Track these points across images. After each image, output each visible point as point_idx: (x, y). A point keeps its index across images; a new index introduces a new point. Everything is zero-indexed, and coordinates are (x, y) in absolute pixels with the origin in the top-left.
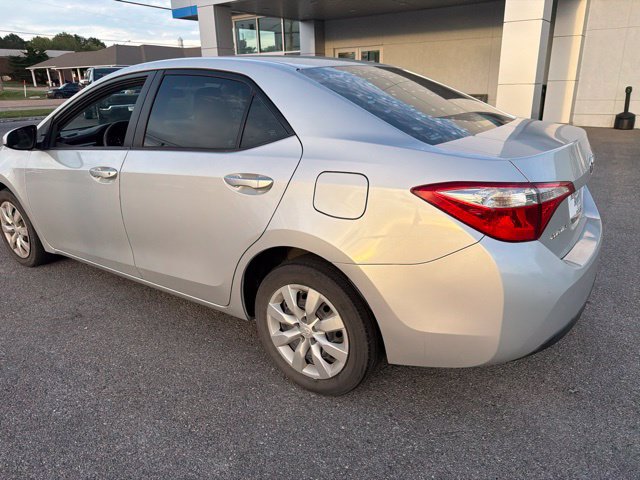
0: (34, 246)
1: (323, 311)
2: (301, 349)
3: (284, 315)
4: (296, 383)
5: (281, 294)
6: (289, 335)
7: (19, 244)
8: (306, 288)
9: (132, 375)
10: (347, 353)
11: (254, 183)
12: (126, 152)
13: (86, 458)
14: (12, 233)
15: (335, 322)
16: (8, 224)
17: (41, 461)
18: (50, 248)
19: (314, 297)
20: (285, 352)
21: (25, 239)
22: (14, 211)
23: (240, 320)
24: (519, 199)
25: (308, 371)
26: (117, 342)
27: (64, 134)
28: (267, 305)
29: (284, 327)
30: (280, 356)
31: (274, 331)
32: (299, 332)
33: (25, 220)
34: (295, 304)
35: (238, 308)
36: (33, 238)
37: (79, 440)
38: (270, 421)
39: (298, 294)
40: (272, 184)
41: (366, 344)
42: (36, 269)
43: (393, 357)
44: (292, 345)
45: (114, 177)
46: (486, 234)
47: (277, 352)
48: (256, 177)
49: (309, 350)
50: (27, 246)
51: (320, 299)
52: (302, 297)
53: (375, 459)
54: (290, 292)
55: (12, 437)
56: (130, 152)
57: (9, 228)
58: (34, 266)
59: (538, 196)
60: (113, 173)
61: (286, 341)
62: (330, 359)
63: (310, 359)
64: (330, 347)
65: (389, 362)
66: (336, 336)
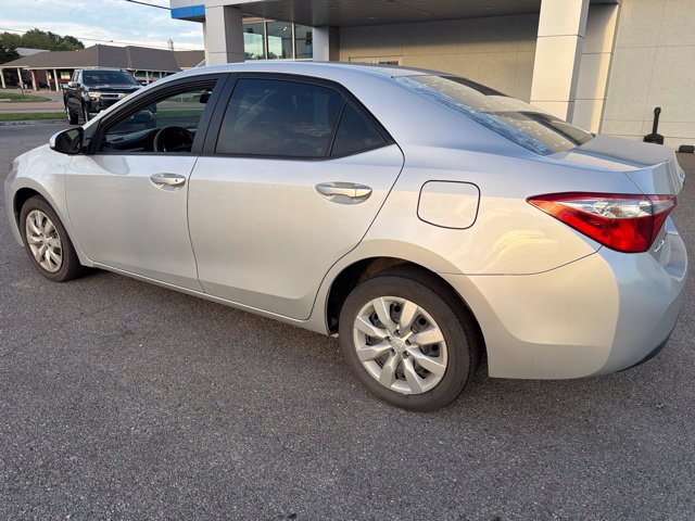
0: (67, 259)
1: (420, 323)
2: (391, 364)
3: (374, 328)
4: (383, 399)
5: (372, 307)
6: (378, 349)
7: (47, 257)
8: (401, 300)
9: (207, 392)
10: (445, 367)
11: (351, 192)
12: (194, 158)
13: (182, 475)
14: (39, 245)
15: (434, 335)
16: (35, 235)
17: (133, 478)
18: (87, 261)
19: (410, 310)
20: (371, 367)
21: (57, 251)
22: (44, 220)
23: (320, 335)
24: (633, 210)
25: (397, 387)
26: (179, 359)
27: (110, 138)
28: (354, 318)
29: (371, 341)
30: (366, 371)
31: (359, 345)
32: (390, 346)
33: (60, 230)
34: (388, 317)
35: (319, 323)
36: (68, 250)
37: (167, 457)
39: (391, 306)
40: (370, 193)
41: (468, 357)
42: (66, 285)
43: (496, 368)
44: (380, 361)
45: (183, 184)
46: (603, 244)
47: (363, 367)
48: (352, 186)
49: (400, 364)
50: (58, 259)
51: (417, 310)
52: (396, 310)
53: (481, 472)
54: (381, 305)
55: (94, 456)
56: (200, 159)
57: (36, 240)
58: (65, 281)
59: (652, 208)
60: (180, 181)
61: (374, 356)
62: (423, 373)
63: (400, 375)
64: (425, 361)
65: (490, 375)
66: (432, 350)
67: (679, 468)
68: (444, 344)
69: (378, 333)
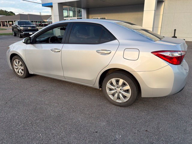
0: (25, 72)
1: (124, 84)
2: (116, 95)
3: (112, 86)
4: (114, 104)
5: (111, 81)
6: (113, 92)
7: (20, 72)
8: (119, 79)
9: (69, 104)
10: (130, 95)
11: (106, 52)
12: (63, 44)
13: (67, 124)
14: (17, 69)
15: (128, 87)
16: (16, 66)
17: (55, 125)
18: (31, 72)
19: (121, 81)
20: (111, 96)
21: (22, 70)
22: (19, 62)
23: (96, 89)
24: (176, 54)
25: (118, 101)
26: (60, 96)
28: (106, 84)
29: (111, 90)
30: (109, 97)
31: (108, 91)
32: (116, 91)
33: (24, 64)
34: (116, 83)
35: (97, 86)
36: (26, 70)
37: (62, 120)
38: (111, 113)
39: (116, 81)
40: (110, 53)
41: (136, 92)
42: (25, 79)
43: (144, 95)
44: (113, 95)
45: (60, 51)
46: (170, 63)
47: (109, 96)
48: (106, 50)
49: (118, 95)
50: (23, 72)
51: (123, 81)
52: (117, 81)
54: (114, 80)
55: (43, 120)
56: (64, 45)
57: (16, 67)
58: (24, 78)
59: (181, 54)
60: (59, 50)
62: (125, 97)
63: (119, 98)
64: (125, 94)
65: (142, 97)
66: (127, 91)
67: (189, 118)
68: (130, 89)
69: (113, 87)
